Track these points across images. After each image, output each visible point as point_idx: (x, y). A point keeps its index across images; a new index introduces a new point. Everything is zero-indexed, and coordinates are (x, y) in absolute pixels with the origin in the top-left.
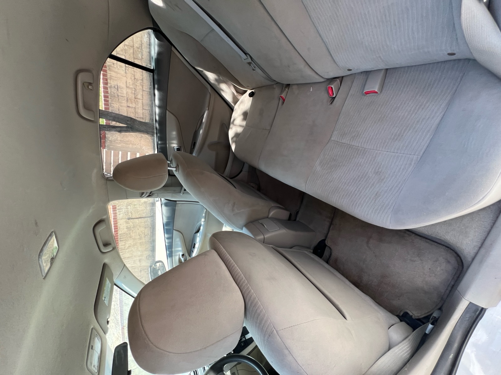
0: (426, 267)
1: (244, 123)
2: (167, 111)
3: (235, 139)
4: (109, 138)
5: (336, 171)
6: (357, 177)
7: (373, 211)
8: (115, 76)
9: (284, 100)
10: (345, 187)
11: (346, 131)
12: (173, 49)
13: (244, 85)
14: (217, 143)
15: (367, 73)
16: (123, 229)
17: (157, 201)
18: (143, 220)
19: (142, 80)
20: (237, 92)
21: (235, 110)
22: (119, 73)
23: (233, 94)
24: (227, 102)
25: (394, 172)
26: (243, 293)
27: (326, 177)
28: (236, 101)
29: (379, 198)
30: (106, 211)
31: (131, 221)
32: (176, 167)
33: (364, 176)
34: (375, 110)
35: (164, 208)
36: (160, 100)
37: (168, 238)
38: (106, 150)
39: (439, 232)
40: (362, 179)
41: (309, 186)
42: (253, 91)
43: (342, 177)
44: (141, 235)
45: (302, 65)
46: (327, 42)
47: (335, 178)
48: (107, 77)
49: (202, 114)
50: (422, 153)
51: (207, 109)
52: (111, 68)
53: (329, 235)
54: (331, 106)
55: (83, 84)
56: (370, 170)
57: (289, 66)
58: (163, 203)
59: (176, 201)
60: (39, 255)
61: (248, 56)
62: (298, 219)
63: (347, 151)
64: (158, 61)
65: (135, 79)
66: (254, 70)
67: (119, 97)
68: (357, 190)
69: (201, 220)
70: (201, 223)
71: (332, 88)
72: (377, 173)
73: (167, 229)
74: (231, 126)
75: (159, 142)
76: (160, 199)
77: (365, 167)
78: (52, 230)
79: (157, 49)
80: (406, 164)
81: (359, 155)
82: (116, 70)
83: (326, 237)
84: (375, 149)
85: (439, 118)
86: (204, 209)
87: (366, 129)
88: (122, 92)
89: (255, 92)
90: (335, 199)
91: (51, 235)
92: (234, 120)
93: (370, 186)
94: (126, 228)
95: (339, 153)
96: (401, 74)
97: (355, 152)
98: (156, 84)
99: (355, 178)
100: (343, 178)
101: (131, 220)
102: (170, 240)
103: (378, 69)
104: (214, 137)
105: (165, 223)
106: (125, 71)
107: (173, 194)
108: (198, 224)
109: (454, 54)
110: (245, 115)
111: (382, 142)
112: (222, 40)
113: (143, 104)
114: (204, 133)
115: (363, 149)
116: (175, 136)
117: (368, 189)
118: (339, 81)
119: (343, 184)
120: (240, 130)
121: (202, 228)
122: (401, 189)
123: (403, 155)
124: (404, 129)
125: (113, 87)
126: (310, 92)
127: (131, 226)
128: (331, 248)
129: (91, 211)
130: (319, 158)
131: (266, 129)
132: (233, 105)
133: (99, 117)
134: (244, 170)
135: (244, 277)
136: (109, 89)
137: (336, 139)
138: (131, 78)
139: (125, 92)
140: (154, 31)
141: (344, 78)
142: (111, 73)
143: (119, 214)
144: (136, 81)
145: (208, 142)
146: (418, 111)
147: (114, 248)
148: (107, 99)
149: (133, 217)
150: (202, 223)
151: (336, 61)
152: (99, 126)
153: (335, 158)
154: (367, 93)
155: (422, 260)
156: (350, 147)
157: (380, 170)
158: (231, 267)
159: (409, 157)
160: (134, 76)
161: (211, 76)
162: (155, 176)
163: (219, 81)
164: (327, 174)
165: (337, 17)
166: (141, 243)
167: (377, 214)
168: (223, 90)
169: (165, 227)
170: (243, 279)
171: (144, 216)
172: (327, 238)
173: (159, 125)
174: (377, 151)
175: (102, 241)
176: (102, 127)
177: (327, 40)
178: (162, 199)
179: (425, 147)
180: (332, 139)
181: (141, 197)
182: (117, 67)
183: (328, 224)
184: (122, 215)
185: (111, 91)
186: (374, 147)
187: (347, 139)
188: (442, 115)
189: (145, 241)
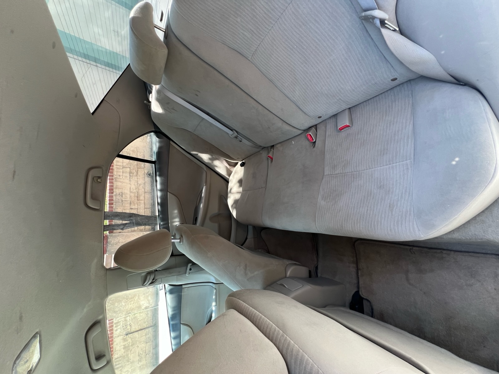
0: (490, 288)
1: (241, 189)
2: (168, 193)
3: (234, 205)
4: (111, 242)
5: (340, 200)
6: (363, 198)
7: (394, 224)
8: (120, 185)
9: (272, 159)
10: (355, 211)
11: (336, 163)
12: (171, 142)
13: (234, 158)
14: (218, 215)
15: (335, 116)
16: (120, 350)
17: (161, 290)
18: (144, 332)
19: (144, 184)
20: (229, 165)
21: (230, 181)
22: (124, 182)
23: (227, 167)
24: (223, 176)
25: (397, 181)
26: (277, 345)
27: (333, 208)
28: (229, 173)
29: (394, 209)
30: (102, 310)
31: (129, 337)
32: (180, 238)
33: (369, 194)
34: (354, 139)
35: (169, 296)
36: (162, 184)
37: (175, 338)
38: (107, 255)
39: (476, 233)
40: (369, 198)
41: (319, 223)
42: (244, 161)
43: (348, 203)
44: (141, 355)
45: (280, 124)
46: (295, 101)
47: (341, 206)
48: (113, 187)
49: (201, 190)
50: (412, 156)
51: (205, 185)
52: (117, 179)
53: (360, 283)
54: (315, 149)
55: (93, 178)
56: (373, 187)
57: (269, 128)
58: (168, 290)
59: (181, 285)
60: (15, 363)
61: (234, 131)
62: (319, 275)
63: (343, 179)
64: (159, 154)
65: (138, 184)
66: (241, 141)
67: (123, 202)
68: (369, 209)
69: (211, 305)
70: (212, 308)
71: (310, 134)
72: (380, 187)
73: (173, 325)
74: (229, 195)
75: (162, 223)
76: (163, 285)
77: (366, 186)
78: (37, 330)
79: (158, 145)
80: (404, 170)
81: (356, 178)
82: (122, 180)
83: (358, 287)
84: (368, 168)
85: (411, 126)
86: (214, 289)
87: (352, 156)
88: (126, 197)
89: (245, 162)
90: (350, 227)
91: (34, 337)
92: (231, 189)
93: (380, 201)
94: (124, 348)
95: (337, 183)
96: (362, 108)
97: (351, 177)
98: (157, 172)
99: (362, 199)
100: (350, 204)
101: (130, 335)
102: (177, 340)
103: (343, 109)
104: (214, 209)
105: (171, 316)
106: (129, 180)
107: (177, 276)
108: (209, 311)
109: (395, 79)
110: (240, 182)
111: (372, 161)
112: (211, 124)
113: (145, 204)
114: (204, 206)
115: (358, 172)
116: (176, 215)
117: (379, 204)
118: (314, 129)
119: (353, 209)
120: (238, 196)
121: (213, 315)
122: (411, 192)
123: (396, 164)
124: (386, 143)
125: (118, 194)
126: (293, 144)
127: (129, 344)
128: (369, 300)
129: (85, 310)
130: (320, 194)
131: (262, 188)
132: (227, 177)
133: (103, 219)
134: (249, 237)
135: (277, 328)
136: (114, 197)
137: (329, 173)
138: (134, 184)
139: (129, 197)
140: (155, 133)
141: (317, 126)
142: (117, 183)
143: (116, 330)
144: (139, 186)
145: (209, 216)
146: (390, 127)
147: (109, 362)
148: (112, 206)
149: (132, 331)
150: (214, 308)
151: (306, 113)
152: (103, 226)
153: (334, 189)
154: (341, 129)
155: (480, 281)
156: (344, 175)
157: (382, 184)
158: (258, 320)
159: (403, 164)
160: (137, 182)
161: (205, 157)
162: (158, 251)
163: (212, 159)
164: (332, 205)
165: (297, 80)
166: (140, 367)
167: (400, 225)
168: (216, 166)
169: (171, 323)
170: (277, 330)
171: (145, 327)
172: (360, 288)
173: (161, 207)
174: (371, 170)
175: (94, 352)
176: (106, 228)
177: (294, 99)
178: (167, 285)
179: (412, 151)
180: (325, 174)
181: (143, 285)
182: (123, 178)
183: (353, 270)
184: (119, 330)
185: (116, 198)
186: (366, 167)
187: (339, 169)
188: (412, 123)
189: (146, 363)
